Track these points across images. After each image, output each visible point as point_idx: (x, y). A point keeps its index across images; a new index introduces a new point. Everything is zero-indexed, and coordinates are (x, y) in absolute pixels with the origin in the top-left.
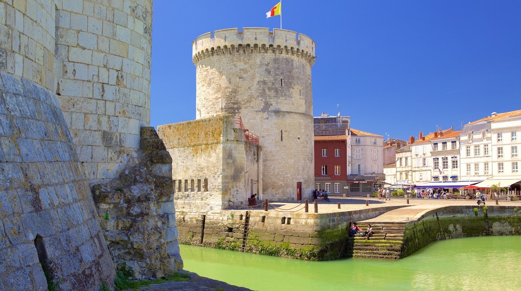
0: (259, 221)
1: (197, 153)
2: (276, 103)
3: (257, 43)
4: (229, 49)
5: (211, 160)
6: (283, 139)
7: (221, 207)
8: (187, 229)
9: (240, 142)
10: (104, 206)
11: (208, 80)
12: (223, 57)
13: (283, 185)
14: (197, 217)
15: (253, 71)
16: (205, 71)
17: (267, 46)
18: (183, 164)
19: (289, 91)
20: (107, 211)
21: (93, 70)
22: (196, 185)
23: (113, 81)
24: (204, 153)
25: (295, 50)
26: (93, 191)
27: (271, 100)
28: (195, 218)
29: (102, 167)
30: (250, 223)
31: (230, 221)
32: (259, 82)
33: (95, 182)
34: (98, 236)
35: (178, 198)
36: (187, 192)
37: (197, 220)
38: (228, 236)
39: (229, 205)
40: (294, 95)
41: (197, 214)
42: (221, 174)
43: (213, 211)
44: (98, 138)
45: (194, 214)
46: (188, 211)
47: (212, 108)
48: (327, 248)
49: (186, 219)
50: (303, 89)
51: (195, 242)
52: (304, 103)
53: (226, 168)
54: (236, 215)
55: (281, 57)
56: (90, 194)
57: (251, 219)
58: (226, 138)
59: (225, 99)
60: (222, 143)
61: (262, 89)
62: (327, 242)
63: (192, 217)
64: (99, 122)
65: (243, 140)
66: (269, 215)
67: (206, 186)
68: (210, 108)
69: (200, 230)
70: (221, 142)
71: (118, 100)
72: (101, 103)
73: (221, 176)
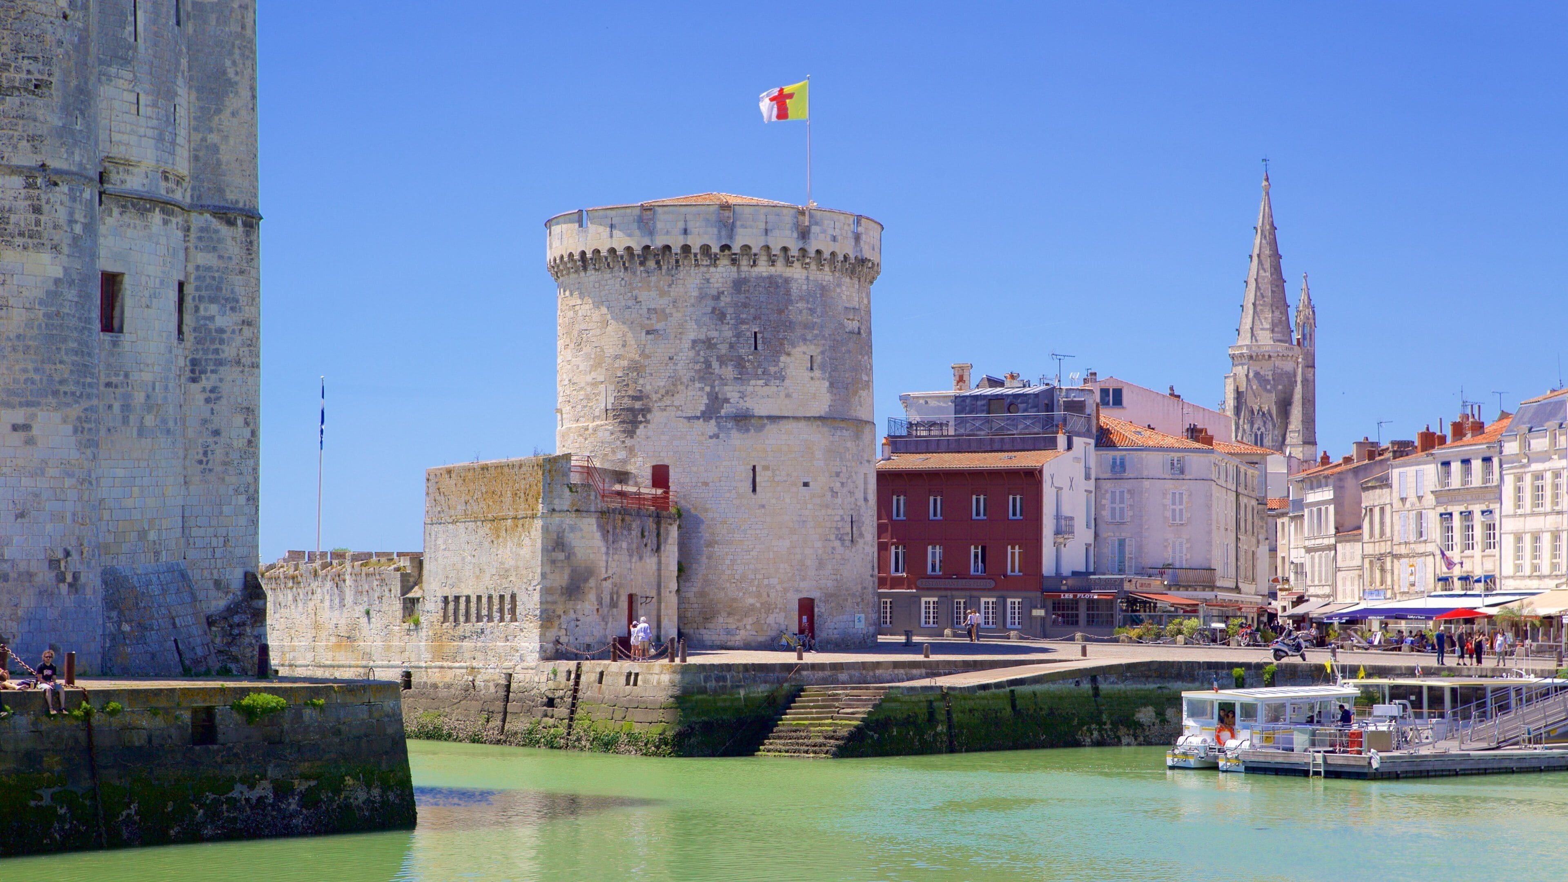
0: (595, 681)
1: (498, 536)
2: (738, 395)
3: (688, 243)
4: (622, 257)
5: (522, 552)
6: (757, 488)
7: (538, 655)
8: (477, 705)
9: (584, 514)
10: (214, 629)
11: (576, 333)
12: (607, 275)
13: (758, 605)
14: (496, 677)
15: (679, 315)
16: (569, 310)
17: (715, 249)
18: (473, 561)
19: (776, 362)
20: (215, 632)
21: (207, 540)
22: (496, 607)
23: (221, 544)
24: (511, 538)
25: (794, 252)
26: (208, 619)
27: (726, 388)
28: (494, 680)
29: (214, 603)
30: (581, 687)
31: (551, 684)
32: (694, 342)
33: (209, 613)
34: (207, 645)
35: (465, 637)
36: (481, 624)
37: (497, 685)
38: (546, 715)
39: (557, 650)
40: (790, 372)
41: (498, 670)
42: (539, 584)
43: (525, 664)
44: (211, 584)
45: (492, 671)
46: (481, 665)
47: (585, 407)
48: (692, 729)
49: (477, 683)
50: (823, 353)
51: (491, 732)
52: (824, 390)
53: (548, 571)
54: (561, 672)
55: (754, 274)
56: (205, 620)
57: (583, 678)
58: (551, 507)
59: (613, 387)
60: (542, 517)
61: (702, 360)
62: (694, 719)
63: (488, 678)
64: (212, 574)
65: (593, 509)
66: (609, 669)
67: (513, 610)
68: (580, 406)
69: (499, 705)
70: (539, 514)
71: (225, 557)
72: (212, 561)
73: (538, 588)
